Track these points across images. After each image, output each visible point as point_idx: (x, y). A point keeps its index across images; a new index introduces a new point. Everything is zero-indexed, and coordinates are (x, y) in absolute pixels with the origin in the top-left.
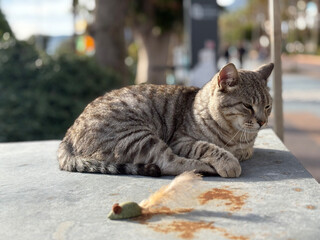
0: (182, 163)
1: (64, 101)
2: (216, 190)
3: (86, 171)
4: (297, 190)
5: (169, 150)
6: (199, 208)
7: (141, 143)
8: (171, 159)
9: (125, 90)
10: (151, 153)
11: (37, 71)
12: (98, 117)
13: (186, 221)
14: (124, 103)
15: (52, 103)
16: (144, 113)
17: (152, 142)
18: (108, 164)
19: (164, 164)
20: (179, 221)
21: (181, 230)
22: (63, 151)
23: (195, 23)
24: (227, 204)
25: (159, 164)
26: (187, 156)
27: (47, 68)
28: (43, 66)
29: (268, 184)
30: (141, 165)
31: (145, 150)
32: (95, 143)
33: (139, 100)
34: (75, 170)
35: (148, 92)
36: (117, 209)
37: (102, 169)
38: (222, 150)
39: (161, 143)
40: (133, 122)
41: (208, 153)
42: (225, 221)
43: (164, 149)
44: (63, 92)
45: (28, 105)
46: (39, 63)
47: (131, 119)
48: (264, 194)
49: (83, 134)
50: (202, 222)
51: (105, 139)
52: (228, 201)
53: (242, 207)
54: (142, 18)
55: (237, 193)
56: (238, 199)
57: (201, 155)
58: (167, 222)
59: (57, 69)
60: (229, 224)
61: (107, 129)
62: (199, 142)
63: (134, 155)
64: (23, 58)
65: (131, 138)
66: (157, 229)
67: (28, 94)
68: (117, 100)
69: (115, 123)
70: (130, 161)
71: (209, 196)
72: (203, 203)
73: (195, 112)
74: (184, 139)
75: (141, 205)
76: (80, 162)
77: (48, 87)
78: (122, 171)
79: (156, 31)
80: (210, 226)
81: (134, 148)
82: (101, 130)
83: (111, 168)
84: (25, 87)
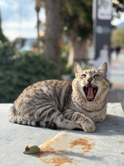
0: (67, 123)
1: (26, 77)
2: (80, 139)
3: (21, 123)
4: (120, 142)
5: (61, 116)
6: (69, 150)
7: (48, 111)
8: (62, 120)
9: (43, 83)
10: (52, 117)
11: (14, 61)
12: (28, 96)
13: (60, 157)
14: (41, 90)
15: (20, 78)
16: (51, 96)
17: (53, 111)
18: (31, 121)
19: (58, 123)
20: (57, 157)
21: (55, 163)
22: (11, 112)
23: (98, 35)
24: (83, 148)
25: (56, 122)
26: (70, 120)
27: (19, 60)
28: (17, 58)
29: (107, 137)
30: (47, 123)
31: (50, 115)
32: (26, 110)
33: (49, 89)
34: (16, 123)
35: (53, 85)
36: (27, 149)
37: (29, 123)
38: (87, 118)
39: (58, 112)
40: (45, 100)
41: (80, 119)
42: (79, 158)
43: (59, 115)
44: (26, 72)
45: (8, 78)
46: (15, 57)
47: (44, 98)
48: (103, 143)
49: (21, 104)
50: (68, 158)
51: (31, 108)
52: (84, 146)
53: (90, 151)
54: (72, 32)
55: (90, 142)
56: (89, 145)
57: (77, 119)
58: (50, 157)
59: (24, 60)
60: (79, 161)
61: (32, 103)
62: (76, 113)
63: (44, 117)
64: (7, 54)
65: (43, 108)
66: (44, 161)
67: (8, 72)
68: (38, 88)
69: (36, 100)
70: (42, 120)
71: (75, 143)
72: (71, 147)
73: (73, 98)
74: (69, 110)
75: (40, 147)
76: (19, 118)
77: (19, 70)
78: (38, 125)
79: (79, 39)
80: (70, 161)
81: (44, 114)
82: (29, 103)
83: (33, 123)
84: (7, 69)
